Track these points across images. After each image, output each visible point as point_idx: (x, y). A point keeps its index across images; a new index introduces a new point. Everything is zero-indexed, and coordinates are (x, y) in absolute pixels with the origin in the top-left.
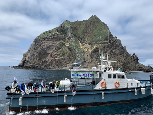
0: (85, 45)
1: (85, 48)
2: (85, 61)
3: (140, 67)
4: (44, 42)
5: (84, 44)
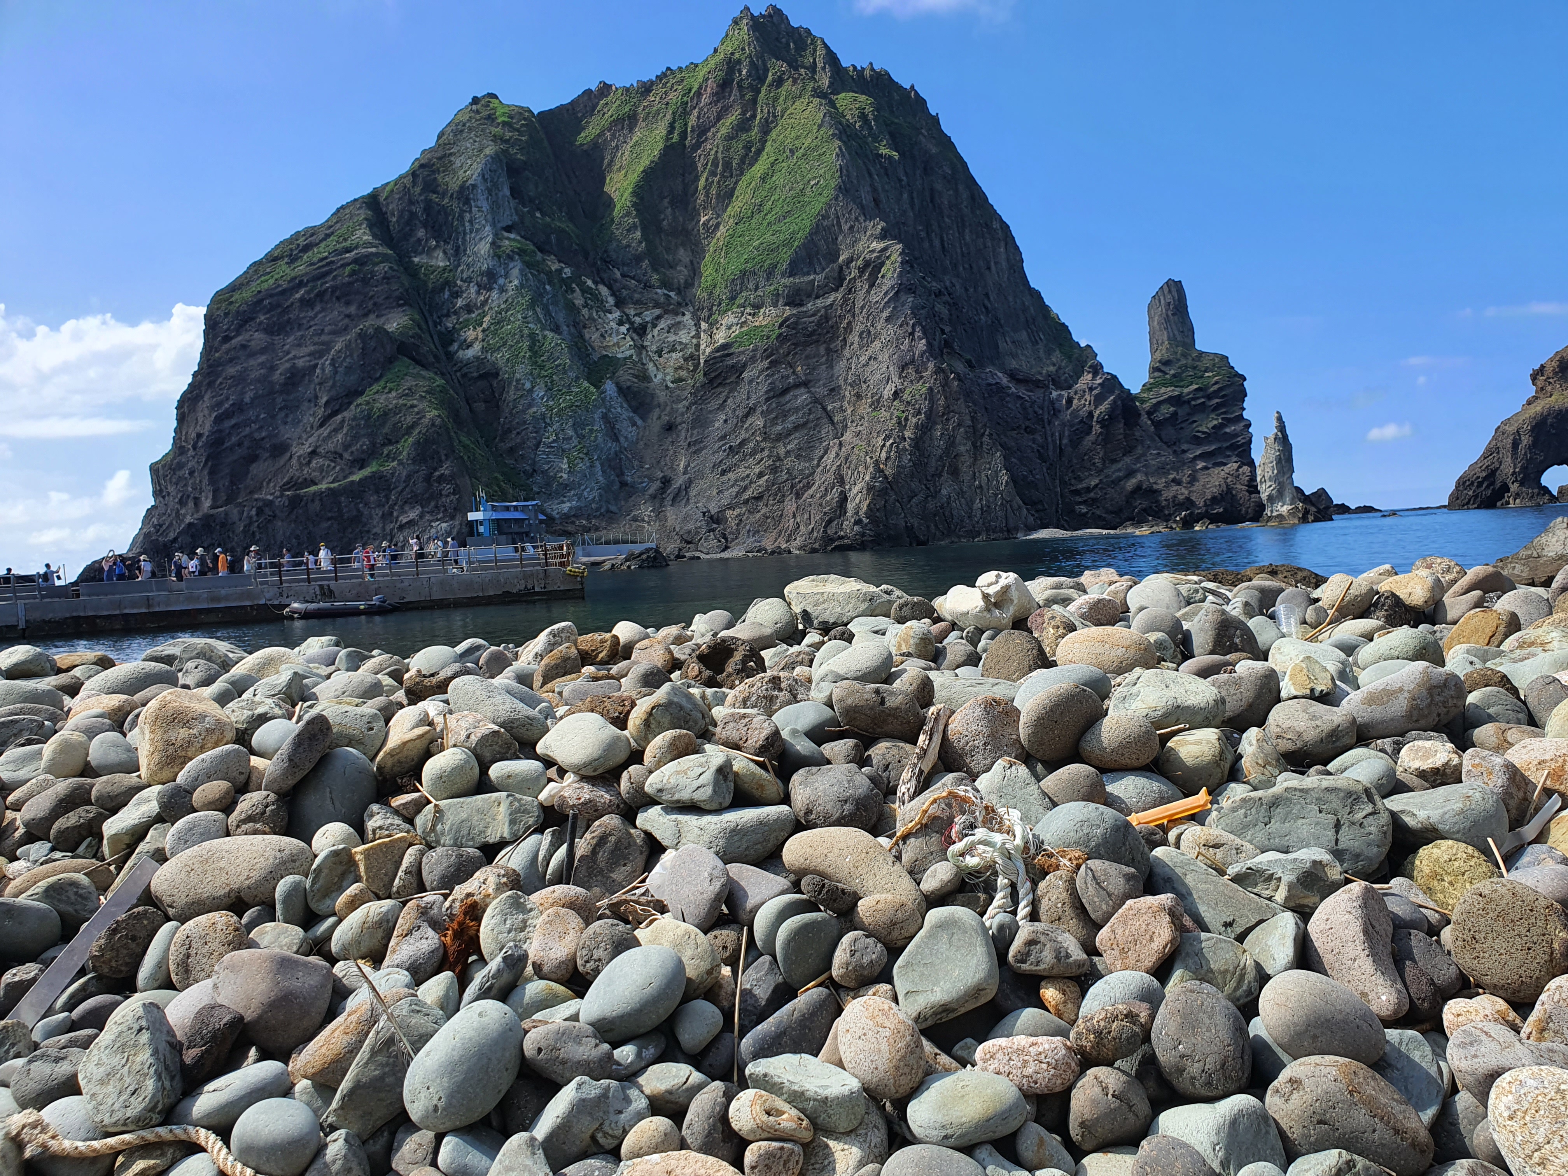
0: (656, 331)
1: (659, 353)
2: (623, 484)
4: (244, 347)
5: (648, 316)
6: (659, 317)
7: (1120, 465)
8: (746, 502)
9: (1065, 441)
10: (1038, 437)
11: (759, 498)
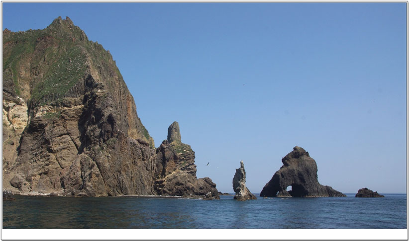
0: (12, 110)
3: (178, 184)
5: (11, 104)
6: (14, 106)
7: (172, 174)
8: (40, 174)
9: (155, 165)
10: (146, 162)
11: (46, 173)
